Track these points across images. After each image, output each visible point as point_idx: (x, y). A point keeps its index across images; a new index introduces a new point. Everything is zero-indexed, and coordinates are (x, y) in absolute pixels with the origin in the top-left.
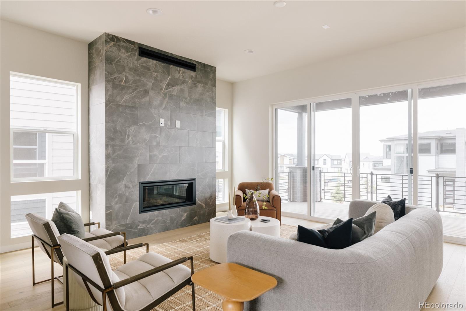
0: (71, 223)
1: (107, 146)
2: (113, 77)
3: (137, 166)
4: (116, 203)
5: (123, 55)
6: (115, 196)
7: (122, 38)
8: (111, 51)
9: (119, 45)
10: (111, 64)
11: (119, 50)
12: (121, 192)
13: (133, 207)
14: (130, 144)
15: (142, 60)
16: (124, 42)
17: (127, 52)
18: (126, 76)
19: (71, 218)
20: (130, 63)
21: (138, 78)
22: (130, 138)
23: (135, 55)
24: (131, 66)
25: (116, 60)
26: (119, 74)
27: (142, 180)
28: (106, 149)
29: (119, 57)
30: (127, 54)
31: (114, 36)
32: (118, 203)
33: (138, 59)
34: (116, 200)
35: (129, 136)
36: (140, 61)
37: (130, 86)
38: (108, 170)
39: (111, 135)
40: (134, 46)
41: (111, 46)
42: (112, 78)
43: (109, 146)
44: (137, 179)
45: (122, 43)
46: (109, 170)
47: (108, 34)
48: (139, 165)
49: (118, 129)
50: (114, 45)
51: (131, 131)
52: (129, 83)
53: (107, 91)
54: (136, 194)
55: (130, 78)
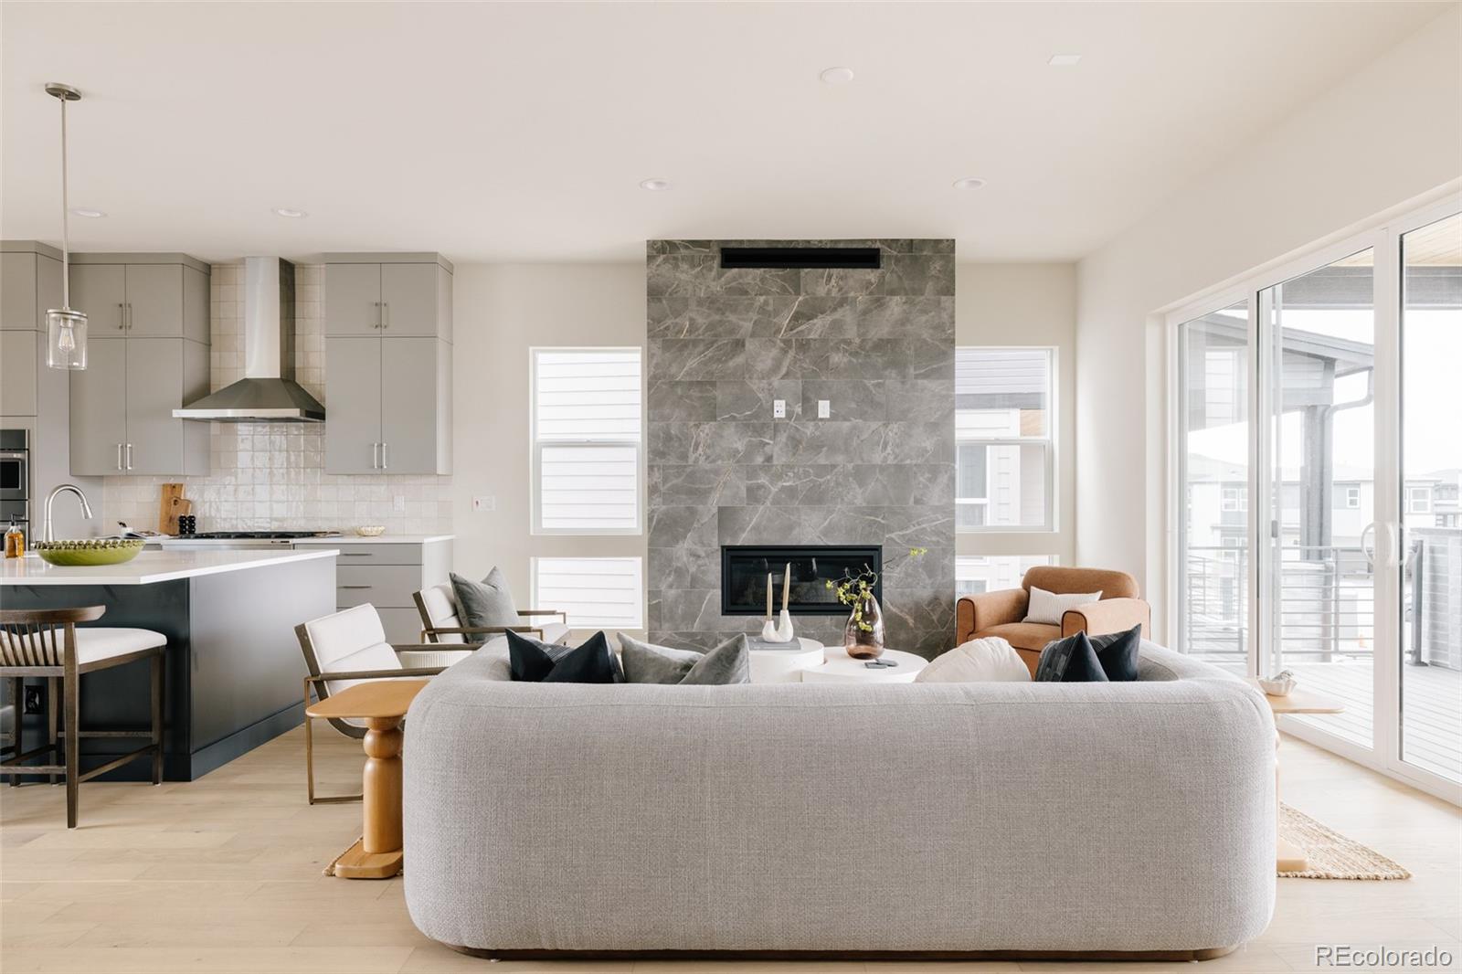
1: (651, 468)
2: (665, 326)
3: (715, 510)
4: (671, 586)
5: (685, 274)
6: (667, 571)
7: (683, 241)
8: (658, 275)
9: (676, 259)
10: (660, 300)
11: (676, 267)
12: (679, 565)
13: (707, 598)
14: (700, 462)
15: (726, 275)
16: (687, 247)
17: (693, 266)
18: (691, 320)
20: (700, 289)
21: (717, 317)
22: (700, 449)
23: (710, 269)
24: (702, 295)
25: (670, 290)
26: (676, 318)
27: (728, 542)
28: (649, 474)
29: (676, 282)
30: (693, 272)
31: (666, 241)
32: (674, 587)
33: (720, 276)
34: (671, 579)
35: (697, 446)
36: (723, 279)
37: (701, 337)
38: (653, 517)
39: (660, 445)
40: (708, 250)
41: (658, 266)
42: (662, 328)
43: (656, 469)
44: (716, 540)
45: (683, 251)
46: (656, 517)
47: (654, 241)
48: (721, 510)
49: (673, 432)
50: (666, 261)
51: (701, 434)
52: (697, 333)
53: (650, 356)
54: (713, 571)
55: (700, 320)
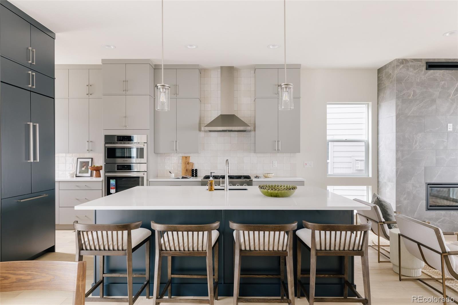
0: (387, 208)
1: (397, 151)
2: (403, 94)
3: (423, 168)
4: (405, 199)
5: (411, 73)
6: (404, 193)
7: (411, 59)
8: (400, 73)
9: (407, 66)
10: (401, 83)
11: (408, 69)
12: (409, 190)
13: (420, 204)
14: (417, 149)
15: (428, 73)
16: (412, 62)
17: (415, 69)
18: (414, 91)
19: (386, 205)
20: (418, 79)
21: (425, 90)
22: (417, 144)
23: (422, 71)
24: (418, 81)
25: (405, 79)
26: (408, 90)
27: (429, 181)
28: (396, 153)
29: (408, 76)
30: (415, 72)
31: (404, 59)
32: (406, 199)
33: (425, 74)
34: (405, 196)
36: (427, 74)
37: (418, 98)
38: (398, 171)
39: (401, 142)
40: (421, 63)
41: (401, 69)
42: (402, 94)
43: (399, 151)
44: (424, 180)
45: (411, 63)
46: (399, 171)
47: (399, 59)
48: (425, 168)
49: (406, 137)
50: (403, 67)
51: (418, 137)
52: (416, 96)
53: (397, 106)
54: (422, 193)
55: (418, 91)
